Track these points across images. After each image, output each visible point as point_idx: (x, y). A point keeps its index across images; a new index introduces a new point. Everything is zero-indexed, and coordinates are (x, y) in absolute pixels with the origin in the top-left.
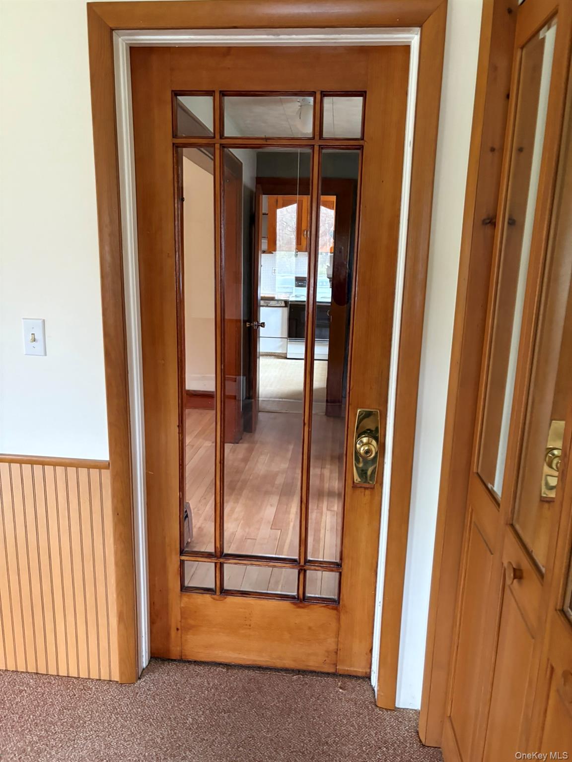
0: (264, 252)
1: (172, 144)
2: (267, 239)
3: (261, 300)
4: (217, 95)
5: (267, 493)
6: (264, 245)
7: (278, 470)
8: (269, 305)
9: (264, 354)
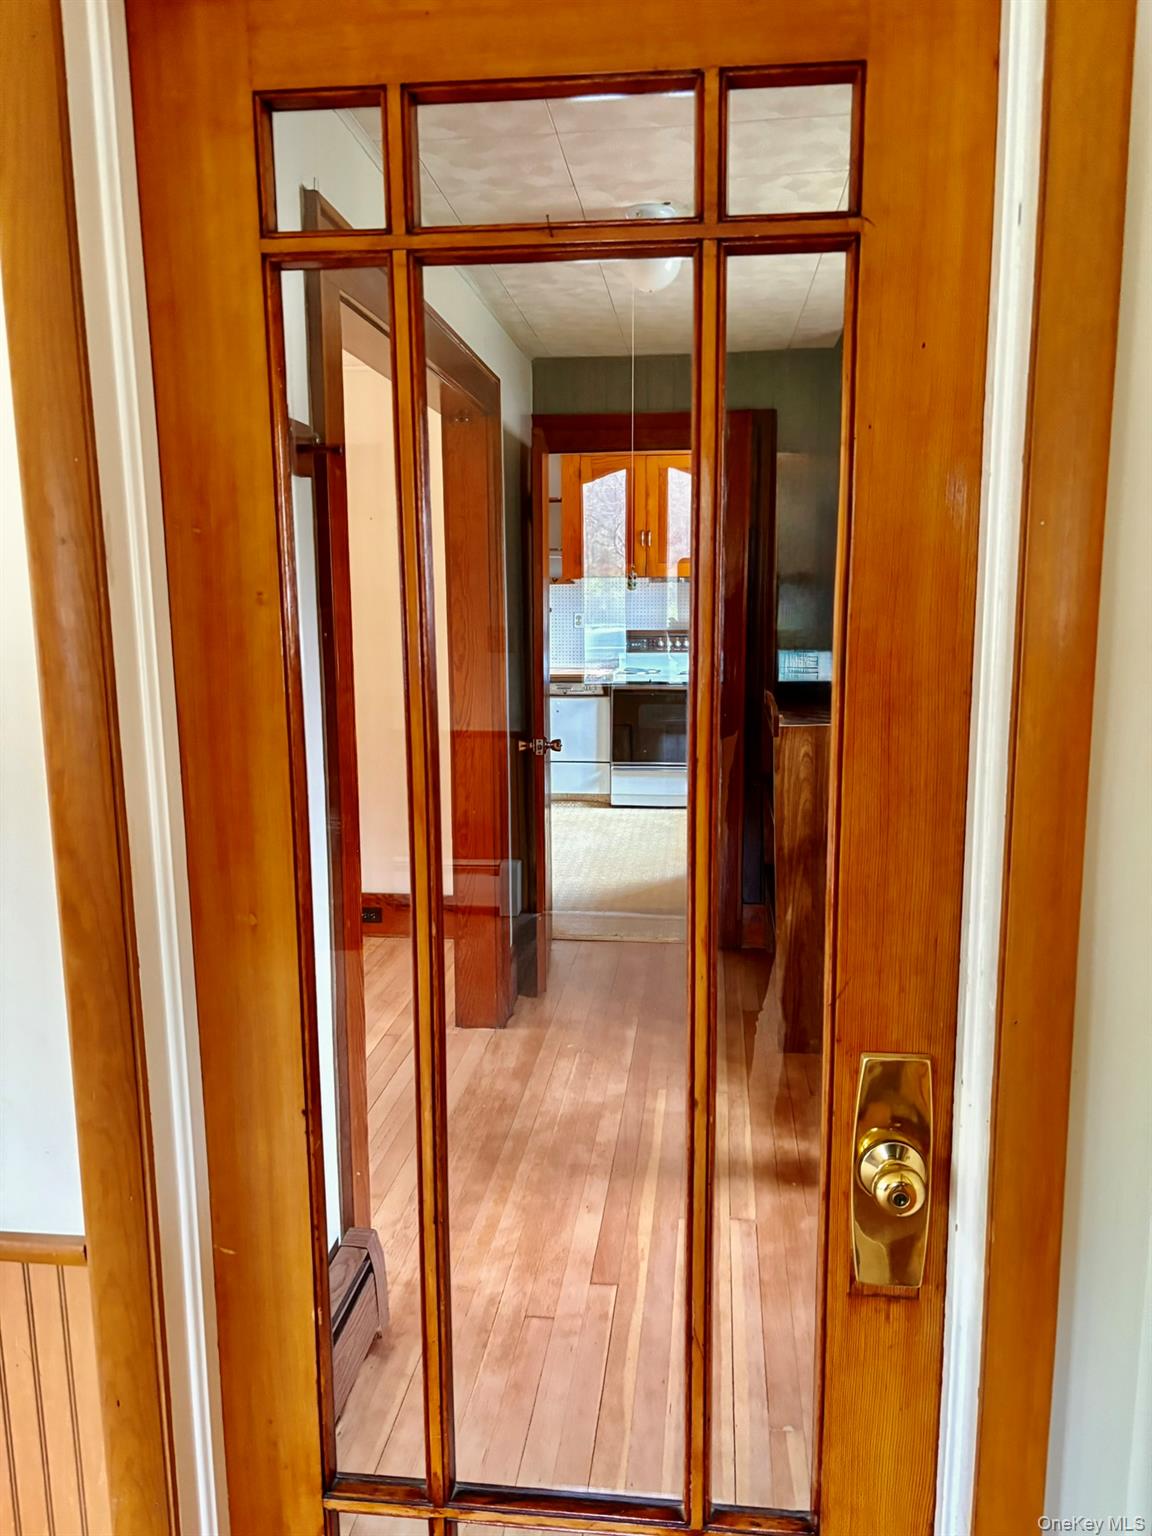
0: (555, 581)
1: (259, 256)
2: (560, 553)
3: (551, 682)
4: (394, 99)
5: (576, 1170)
6: (554, 564)
7: (600, 1100)
8: (569, 693)
9: (560, 797)
